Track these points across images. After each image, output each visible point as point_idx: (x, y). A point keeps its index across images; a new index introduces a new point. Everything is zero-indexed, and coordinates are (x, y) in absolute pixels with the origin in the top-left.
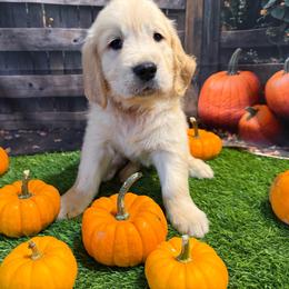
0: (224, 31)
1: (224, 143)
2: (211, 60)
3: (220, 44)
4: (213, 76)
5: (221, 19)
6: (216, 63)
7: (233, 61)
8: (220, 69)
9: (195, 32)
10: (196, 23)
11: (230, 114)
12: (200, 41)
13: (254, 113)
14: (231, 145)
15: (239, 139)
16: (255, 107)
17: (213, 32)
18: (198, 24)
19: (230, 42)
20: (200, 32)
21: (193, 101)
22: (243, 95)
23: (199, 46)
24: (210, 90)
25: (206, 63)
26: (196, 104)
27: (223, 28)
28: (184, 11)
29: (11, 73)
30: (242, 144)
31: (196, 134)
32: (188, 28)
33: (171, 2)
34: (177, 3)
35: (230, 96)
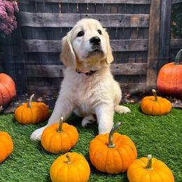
0: (172, 39)
1: (173, 105)
2: (165, 56)
3: (170, 46)
4: (166, 65)
5: (171, 32)
6: (167, 58)
7: (178, 56)
8: (170, 61)
9: (155, 40)
10: (156, 35)
11: (176, 88)
12: (158, 45)
14: (177, 106)
17: (166, 39)
18: (157, 35)
19: (176, 45)
20: (158, 40)
21: (154, 80)
23: (157, 49)
24: (164, 74)
25: (161, 57)
26: (156, 81)
27: (172, 37)
28: (148, 28)
31: (156, 99)
32: (151, 38)
33: (140, 23)
34: (144, 24)
35: (176, 77)
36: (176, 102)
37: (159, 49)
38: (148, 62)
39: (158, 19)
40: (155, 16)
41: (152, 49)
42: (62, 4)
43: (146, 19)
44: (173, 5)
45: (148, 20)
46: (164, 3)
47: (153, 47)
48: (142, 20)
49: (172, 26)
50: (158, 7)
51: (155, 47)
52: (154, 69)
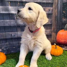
0: (63, 19)
2: (60, 26)
3: (62, 22)
4: (60, 31)
5: (62, 16)
6: (61, 27)
7: (66, 27)
8: (62, 29)
9: (55, 19)
10: (56, 17)
11: (65, 41)
12: (57, 21)
19: (65, 22)
20: (57, 19)
23: (56, 23)
24: (59, 35)
25: (58, 27)
26: (56, 38)
27: (63, 18)
28: (52, 14)
31: (56, 48)
32: (53, 18)
33: (49, 12)
34: (50, 12)
35: (65, 36)
36: (65, 47)
37: (57, 23)
38: (52, 29)
39: (57, 10)
40: (55, 9)
43: (51, 10)
44: (63, 4)
45: (52, 10)
46: (59, 2)
47: (54, 23)
48: (49, 10)
49: (63, 13)
50: (56, 4)
52: (55, 32)
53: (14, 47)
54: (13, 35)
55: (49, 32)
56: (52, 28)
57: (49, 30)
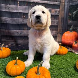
1: (68, 50)
2: (65, 28)
3: (68, 24)
4: (66, 32)
5: (68, 18)
6: (67, 29)
8: (68, 31)
9: (61, 21)
12: (63, 23)
13: (76, 43)
14: (70, 51)
15: (72, 49)
16: (77, 41)
17: (66, 21)
18: (62, 19)
19: (70, 24)
20: (63, 21)
22: (74, 38)
24: (65, 36)
26: (61, 39)
27: (69, 20)
28: (59, 15)
29: (13, 29)
30: (73, 51)
31: (61, 48)
33: (55, 13)
34: (57, 14)
35: (70, 38)
36: (70, 49)
37: (63, 25)
39: (63, 12)
41: (60, 25)
42: (19, 1)
43: (58, 11)
44: (69, 6)
47: (60, 24)
48: (56, 12)
49: (69, 15)
50: (63, 6)
51: (61, 24)
52: (60, 34)
53: (19, 45)
54: (19, 33)
55: (54, 34)
56: (58, 29)
57: (55, 31)
